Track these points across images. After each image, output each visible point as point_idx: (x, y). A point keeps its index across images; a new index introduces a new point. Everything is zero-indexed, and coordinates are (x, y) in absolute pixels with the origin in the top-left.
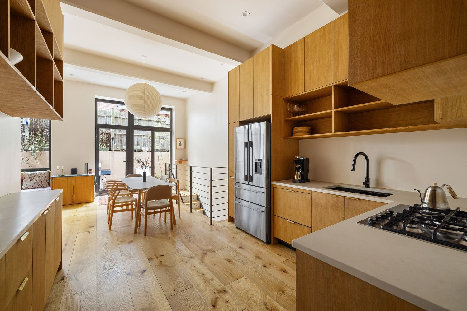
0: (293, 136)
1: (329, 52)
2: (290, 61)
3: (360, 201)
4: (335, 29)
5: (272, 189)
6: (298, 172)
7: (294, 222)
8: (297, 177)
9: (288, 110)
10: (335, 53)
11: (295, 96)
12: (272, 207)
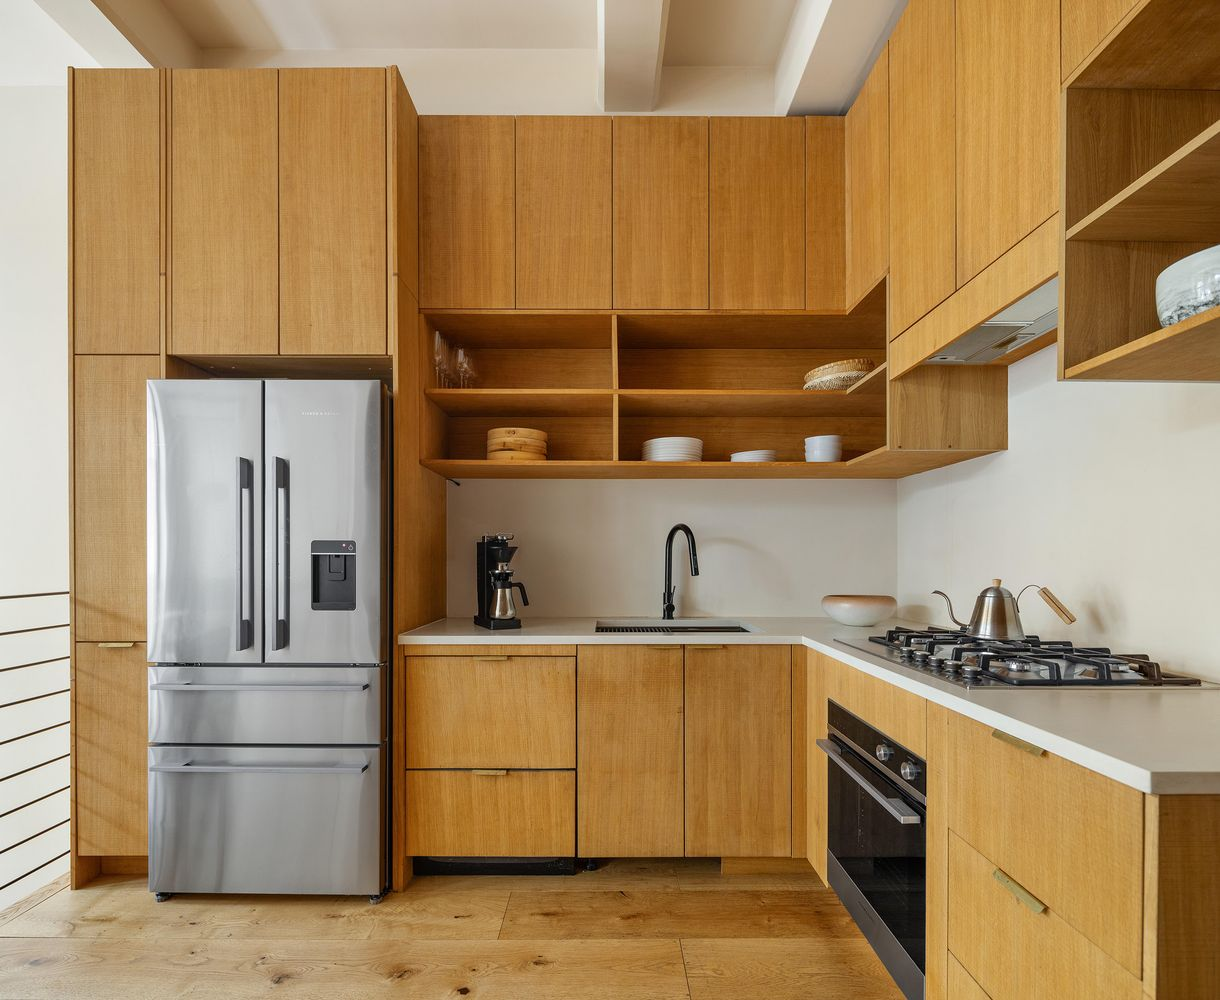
0: (486, 459)
1: (601, 206)
2: (454, 175)
3: (723, 653)
4: (620, 146)
5: (398, 663)
6: (507, 591)
7: (508, 770)
8: (504, 610)
9: (435, 360)
10: (619, 218)
11: (477, 312)
12: (398, 737)
